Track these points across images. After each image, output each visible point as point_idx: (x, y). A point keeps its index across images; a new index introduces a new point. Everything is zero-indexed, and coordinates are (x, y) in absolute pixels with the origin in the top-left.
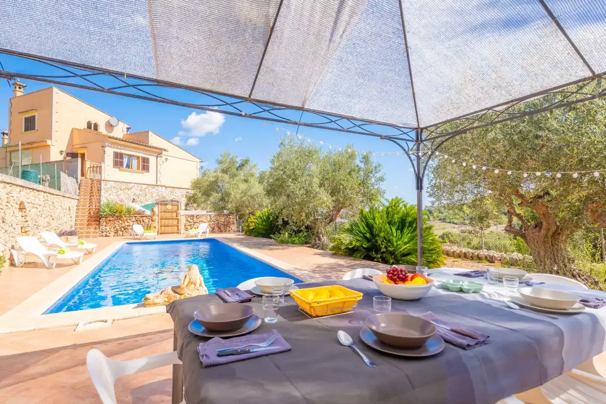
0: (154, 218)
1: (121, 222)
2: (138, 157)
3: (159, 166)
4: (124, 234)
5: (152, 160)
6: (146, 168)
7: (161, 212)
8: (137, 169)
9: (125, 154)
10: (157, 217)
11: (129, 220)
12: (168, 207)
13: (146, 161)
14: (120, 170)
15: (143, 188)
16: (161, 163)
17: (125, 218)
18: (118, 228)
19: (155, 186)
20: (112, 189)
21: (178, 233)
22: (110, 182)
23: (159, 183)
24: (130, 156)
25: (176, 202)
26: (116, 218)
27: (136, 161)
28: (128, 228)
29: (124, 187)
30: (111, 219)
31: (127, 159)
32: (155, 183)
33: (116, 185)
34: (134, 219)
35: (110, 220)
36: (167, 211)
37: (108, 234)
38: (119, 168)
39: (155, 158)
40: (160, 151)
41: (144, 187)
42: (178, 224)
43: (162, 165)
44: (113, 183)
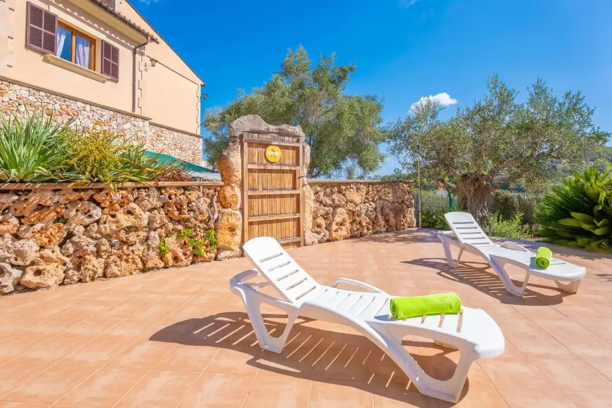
0: (228, 192)
1: (97, 212)
2: (92, 41)
3: (138, 74)
4: (114, 269)
5: (125, 55)
6: (111, 70)
7: (250, 171)
8: (90, 67)
9: (61, 23)
10: (237, 191)
11: (133, 205)
12: (269, 152)
13: (110, 53)
14: (46, 60)
15: (105, 118)
16: (142, 68)
17: (117, 197)
18: (84, 240)
19: (131, 115)
20: (22, 108)
21: (298, 244)
22: (16, 87)
23: (137, 112)
24: (72, 31)
25: (291, 139)
26: (74, 196)
27: (87, 49)
28: (132, 237)
29: (57, 107)
30: (49, 198)
31: (63, 38)
32: (130, 110)
33: (31, 98)
34: (154, 200)
35: (40, 207)
36: (269, 167)
37: (30, 277)
38: (43, 53)
39: (130, 53)
40: (142, 39)
41: (107, 114)
42: (298, 211)
43: (144, 72)
44: (24, 92)
